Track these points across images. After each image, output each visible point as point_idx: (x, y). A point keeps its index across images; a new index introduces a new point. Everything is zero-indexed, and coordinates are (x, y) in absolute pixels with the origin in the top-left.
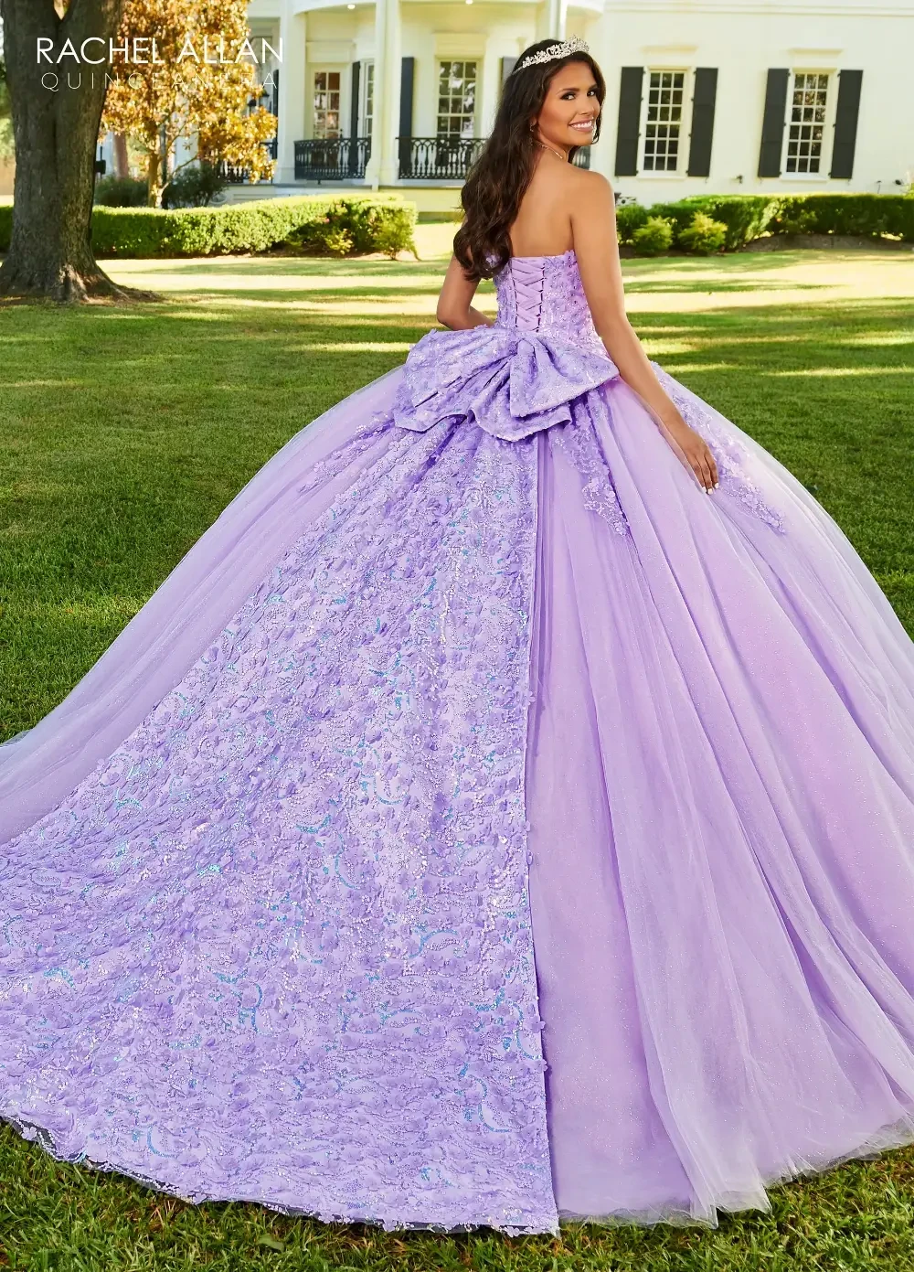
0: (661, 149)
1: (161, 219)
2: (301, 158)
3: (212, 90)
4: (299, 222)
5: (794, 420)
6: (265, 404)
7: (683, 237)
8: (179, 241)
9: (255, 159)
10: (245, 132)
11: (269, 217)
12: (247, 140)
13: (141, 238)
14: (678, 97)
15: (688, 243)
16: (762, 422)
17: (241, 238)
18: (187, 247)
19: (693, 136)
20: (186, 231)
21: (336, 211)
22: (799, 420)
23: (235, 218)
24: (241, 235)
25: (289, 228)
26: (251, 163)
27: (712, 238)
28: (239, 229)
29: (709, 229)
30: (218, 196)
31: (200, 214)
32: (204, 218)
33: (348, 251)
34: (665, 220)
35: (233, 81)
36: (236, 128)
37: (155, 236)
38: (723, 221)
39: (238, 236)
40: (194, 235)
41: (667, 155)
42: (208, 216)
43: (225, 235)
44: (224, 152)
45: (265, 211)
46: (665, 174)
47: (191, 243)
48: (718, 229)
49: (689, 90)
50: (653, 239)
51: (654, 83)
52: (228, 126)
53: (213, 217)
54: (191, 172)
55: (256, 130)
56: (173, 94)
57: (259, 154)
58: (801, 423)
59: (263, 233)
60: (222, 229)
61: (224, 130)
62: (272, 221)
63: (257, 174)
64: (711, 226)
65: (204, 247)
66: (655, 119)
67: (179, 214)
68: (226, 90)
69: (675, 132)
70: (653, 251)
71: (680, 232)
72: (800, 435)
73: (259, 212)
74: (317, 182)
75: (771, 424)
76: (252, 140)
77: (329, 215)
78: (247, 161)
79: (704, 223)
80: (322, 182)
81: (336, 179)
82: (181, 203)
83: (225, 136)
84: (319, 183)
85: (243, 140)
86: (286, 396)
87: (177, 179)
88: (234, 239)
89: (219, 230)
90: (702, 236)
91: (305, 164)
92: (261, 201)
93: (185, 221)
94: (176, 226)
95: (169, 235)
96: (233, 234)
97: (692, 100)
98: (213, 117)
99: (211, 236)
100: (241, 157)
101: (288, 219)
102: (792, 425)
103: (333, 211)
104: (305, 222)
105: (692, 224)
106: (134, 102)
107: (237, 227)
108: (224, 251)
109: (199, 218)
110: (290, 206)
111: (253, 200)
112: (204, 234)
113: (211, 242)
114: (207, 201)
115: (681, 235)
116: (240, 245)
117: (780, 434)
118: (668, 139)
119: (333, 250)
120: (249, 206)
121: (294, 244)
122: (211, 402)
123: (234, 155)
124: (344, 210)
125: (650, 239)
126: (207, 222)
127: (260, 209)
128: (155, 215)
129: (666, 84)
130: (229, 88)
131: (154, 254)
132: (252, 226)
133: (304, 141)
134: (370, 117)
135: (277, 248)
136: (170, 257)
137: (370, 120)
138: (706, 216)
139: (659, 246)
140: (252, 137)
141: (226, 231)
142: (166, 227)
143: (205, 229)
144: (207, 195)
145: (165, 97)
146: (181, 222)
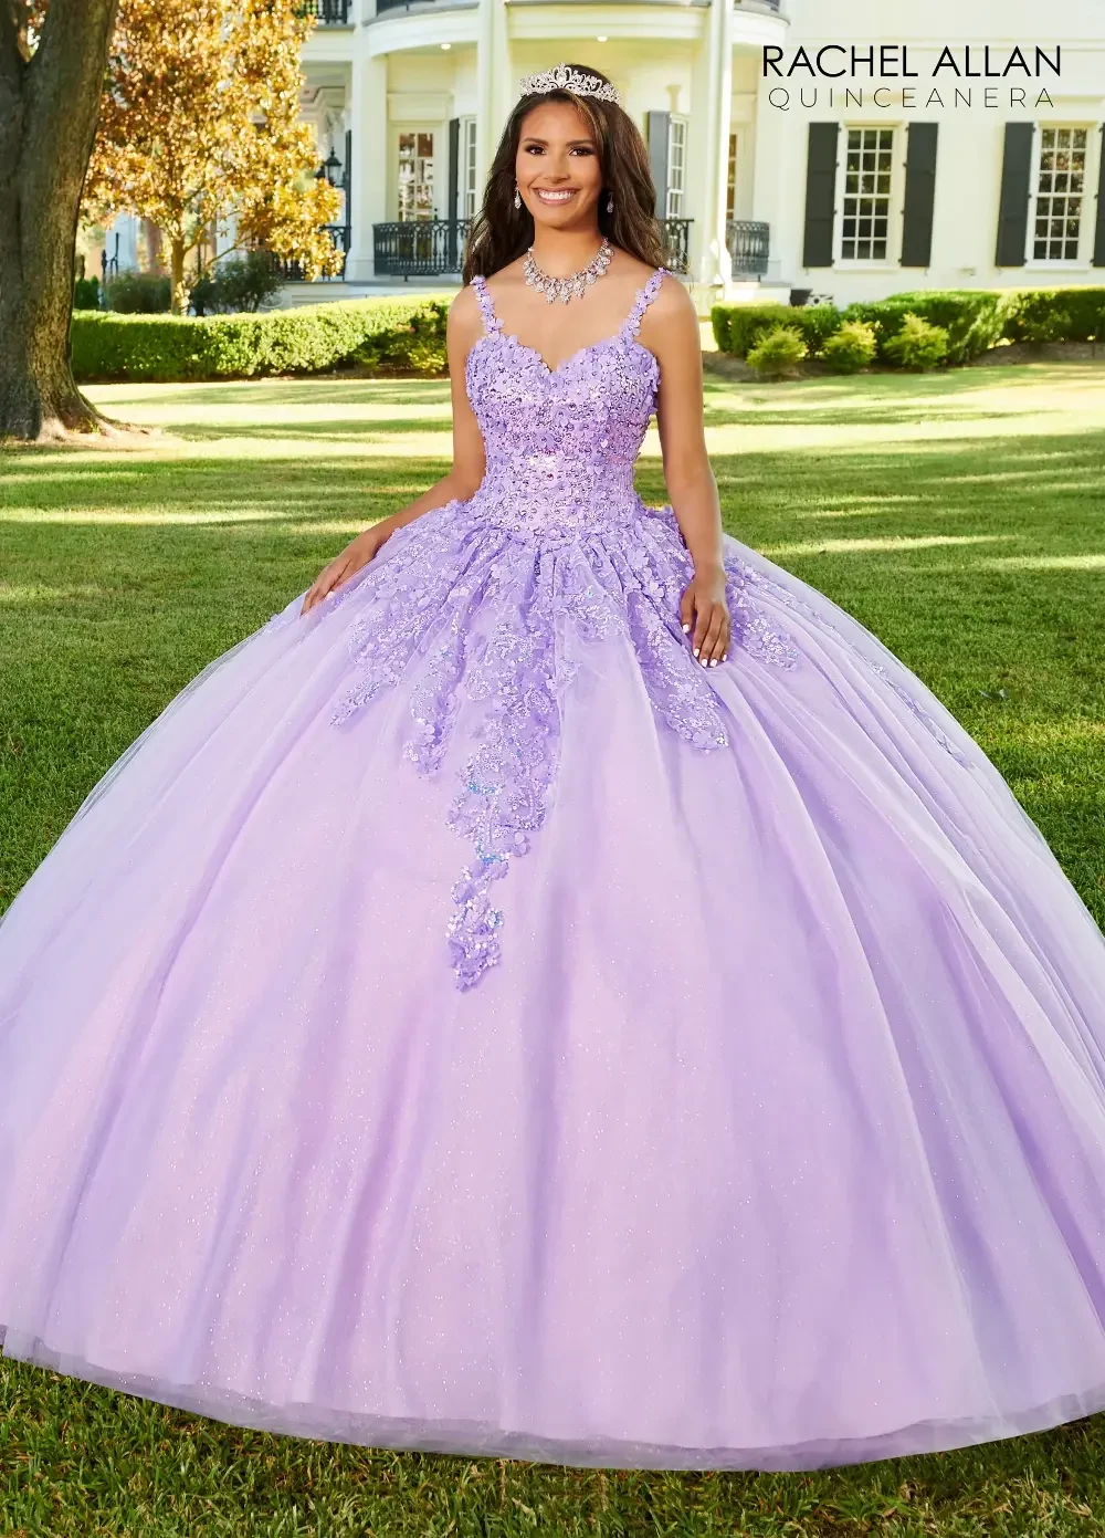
0: (865, 230)
1: (188, 329)
2: (383, 247)
3: (254, 157)
4: (373, 331)
5: (989, 598)
6: (272, 581)
7: (889, 348)
8: (212, 358)
9: (314, 249)
10: (300, 213)
11: (334, 325)
12: (302, 223)
13: (160, 355)
14: (886, 161)
15: (896, 356)
16: (944, 601)
17: (296, 354)
18: (222, 367)
19: (907, 213)
20: (221, 345)
21: (423, 317)
22: (998, 597)
23: (287, 327)
24: (296, 349)
25: (361, 340)
26: (308, 254)
27: (929, 348)
28: (293, 342)
29: (924, 337)
30: (271, 298)
31: (240, 323)
32: (245, 327)
33: (441, 368)
34: (867, 325)
35: (282, 146)
36: (287, 207)
37: (179, 351)
38: (944, 326)
39: (291, 351)
40: (232, 350)
41: (872, 239)
42: (251, 325)
43: (274, 350)
44: (272, 240)
45: (328, 317)
46: (870, 263)
47: (228, 361)
48: (936, 337)
49: (900, 151)
50: (848, 351)
51: (853, 144)
52: (276, 205)
53: (258, 327)
54: (235, 266)
55: (315, 210)
56: (203, 164)
57: (319, 242)
58: (1000, 602)
59: (325, 347)
60: (270, 341)
61: (272, 210)
62: (337, 331)
63: (317, 269)
64: (926, 332)
65: (246, 366)
66: (856, 191)
67: (211, 322)
68: (273, 158)
69: (883, 207)
70: (849, 366)
71: (886, 341)
72: (995, 618)
73: (319, 319)
74: (403, 278)
75: (956, 603)
76: (308, 223)
77: (415, 322)
78: (303, 251)
79: (917, 329)
80: (410, 278)
81: (429, 274)
82: (222, 308)
83: (272, 218)
84: (406, 280)
85: (298, 223)
86: (304, 570)
87: (216, 276)
88: (286, 355)
89: (265, 343)
90: (915, 346)
91: (388, 254)
92: (323, 305)
93: (220, 331)
94: (208, 338)
95: (199, 351)
96: (285, 349)
97: (905, 165)
98: (256, 193)
99: (255, 351)
100: (295, 245)
101: (360, 329)
102: (987, 604)
103: (420, 316)
104: (382, 330)
105: (901, 330)
106: (149, 175)
107: (290, 339)
108: (273, 371)
109: (238, 328)
110: (363, 311)
111: (312, 303)
112: (245, 348)
113: (256, 358)
114: (256, 306)
115: (886, 345)
116: (295, 363)
117: (966, 617)
118: (873, 217)
119: (419, 370)
120: (307, 312)
121: (366, 361)
122: (196, 579)
123: (285, 243)
124: (435, 315)
125: (845, 350)
126: (250, 332)
127: (322, 315)
128: (179, 324)
129: (870, 144)
130: (277, 154)
131: (177, 376)
132: (311, 338)
133: (386, 224)
134: (472, 191)
135: (344, 366)
136: (200, 380)
137: (473, 196)
138: (920, 319)
139: (857, 360)
140: (307, 217)
141: (276, 344)
142: (194, 339)
143: (247, 342)
144: (256, 296)
145: (192, 167)
146: (214, 333)
